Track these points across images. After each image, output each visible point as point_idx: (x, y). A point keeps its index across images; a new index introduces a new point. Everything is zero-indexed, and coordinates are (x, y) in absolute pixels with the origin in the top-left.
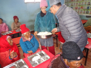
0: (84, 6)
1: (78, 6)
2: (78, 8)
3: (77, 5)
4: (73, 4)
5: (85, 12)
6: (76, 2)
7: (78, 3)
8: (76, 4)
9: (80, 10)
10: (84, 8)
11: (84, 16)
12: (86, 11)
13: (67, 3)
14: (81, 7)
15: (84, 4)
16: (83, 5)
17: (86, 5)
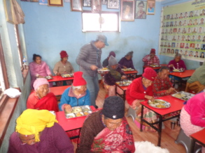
0: (196, 43)
1: (185, 42)
2: (185, 46)
3: (183, 40)
4: (176, 38)
5: (199, 55)
6: (181, 35)
7: (186, 35)
8: (181, 38)
9: (189, 50)
10: (196, 46)
11: (197, 62)
12: (200, 52)
13: (165, 35)
14: (191, 44)
15: (196, 38)
16: (194, 40)
17: (199, 40)
